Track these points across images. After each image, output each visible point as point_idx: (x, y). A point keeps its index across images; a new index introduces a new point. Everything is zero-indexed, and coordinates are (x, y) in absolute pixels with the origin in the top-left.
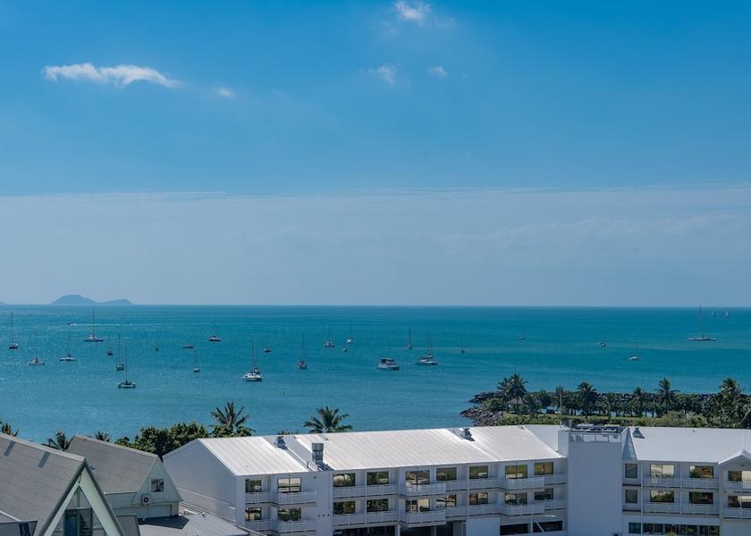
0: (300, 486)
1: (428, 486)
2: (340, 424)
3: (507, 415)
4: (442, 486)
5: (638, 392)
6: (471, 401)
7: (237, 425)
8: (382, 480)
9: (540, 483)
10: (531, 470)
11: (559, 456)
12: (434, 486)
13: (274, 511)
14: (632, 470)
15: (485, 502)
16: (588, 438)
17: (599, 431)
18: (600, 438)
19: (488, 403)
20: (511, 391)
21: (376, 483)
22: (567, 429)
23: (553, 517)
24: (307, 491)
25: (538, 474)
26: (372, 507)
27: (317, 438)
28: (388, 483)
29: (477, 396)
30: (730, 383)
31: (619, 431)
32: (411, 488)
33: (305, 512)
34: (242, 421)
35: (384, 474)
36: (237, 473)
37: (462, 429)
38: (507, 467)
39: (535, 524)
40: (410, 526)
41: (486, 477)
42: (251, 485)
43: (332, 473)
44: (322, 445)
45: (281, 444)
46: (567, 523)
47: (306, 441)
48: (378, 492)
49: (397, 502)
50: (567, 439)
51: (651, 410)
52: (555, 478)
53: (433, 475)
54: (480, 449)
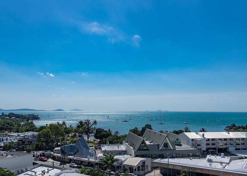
0: (201, 140)
2: (205, 131)
3: (233, 130)
4: (225, 142)
6: (226, 127)
7: (188, 130)
9: (242, 142)
10: (241, 139)
11: (246, 137)
13: (196, 144)
15: (232, 144)
19: (229, 128)
20: (233, 126)
21: (213, 140)
23: (245, 147)
25: (242, 140)
26: (213, 144)
27: (203, 133)
28: (215, 141)
32: (219, 141)
33: (201, 145)
35: (214, 139)
36: (190, 138)
37: (228, 132)
38: (236, 139)
39: (241, 149)
40: (219, 148)
41: (232, 140)
42: (193, 140)
43: (206, 139)
45: (197, 134)
47: (201, 133)
48: (213, 142)
49: (217, 144)
52: (245, 141)
53: (223, 140)
54: (231, 136)
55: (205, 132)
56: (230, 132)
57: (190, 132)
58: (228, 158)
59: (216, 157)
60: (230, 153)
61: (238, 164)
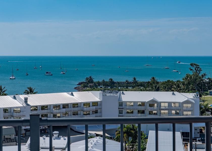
1: (60, 110)
3: (88, 89)
4: (64, 110)
5: (127, 81)
6: (78, 85)
7: (2, 92)
8: (46, 108)
9: (94, 108)
10: (91, 104)
11: (99, 100)
12: (61, 110)
13: (12, 118)
14: (121, 104)
15: (77, 114)
16: (108, 95)
17: (111, 92)
18: (112, 95)
19: (82, 85)
20: (89, 81)
21: (44, 109)
22: (102, 92)
24: (23, 112)
25: (93, 106)
27: (26, 96)
28: (47, 109)
29: (79, 83)
30: (153, 78)
31: (117, 92)
32: (55, 111)
34: (4, 91)
35: (47, 106)
36: (1, 107)
37: (70, 93)
38: (84, 104)
41: (77, 107)
42: (5, 110)
43: (30, 106)
44: (27, 98)
45: (15, 98)
48: (44, 112)
49: (50, 115)
50: (102, 95)
51: (131, 86)
52: (98, 107)
53: (61, 107)
54: (76, 99)
55: (35, 93)
56: (74, 93)
57: (5, 95)
58: (65, 139)
59: (44, 139)
60: (73, 130)
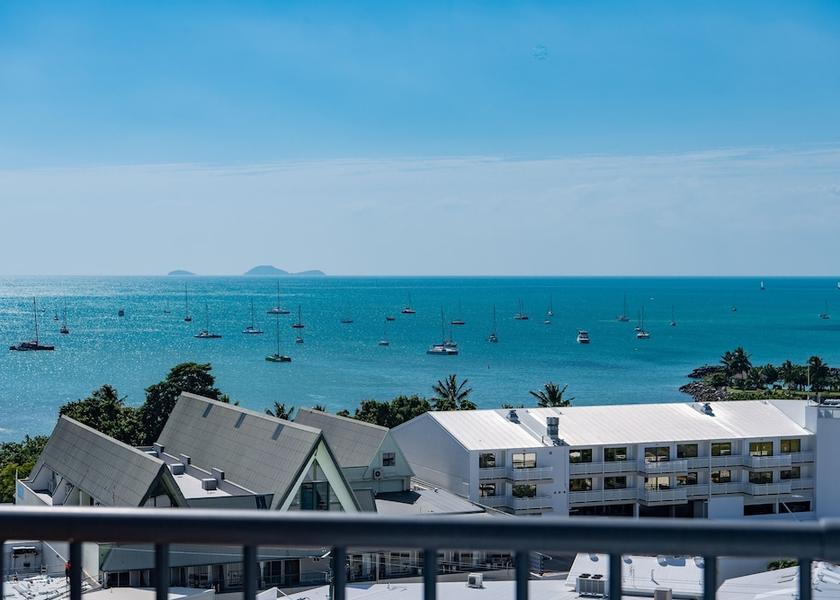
0: (535, 461)
1: (668, 463)
3: (731, 391)
4: (683, 465)
6: (690, 376)
7: (458, 399)
8: (619, 457)
9: (786, 461)
10: (777, 447)
11: (806, 433)
12: (674, 463)
13: (509, 487)
15: (727, 480)
16: (838, 414)
19: (709, 378)
20: (734, 365)
21: (613, 459)
22: (816, 404)
23: (797, 497)
24: (543, 467)
25: (782, 452)
26: (609, 484)
28: (625, 459)
29: (696, 371)
32: (651, 464)
33: (541, 488)
34: (465, 394)
35: (622, 450)
36: (471, 447)
37: (702, 404)
38: (751, 444)
39: (781, 505)
40: (649, 505)
41: (729, 454)
42: (486, 459)
43: (568, 449)
44: (557, 419)
45: (514, 418)
46: (815, 502)
47: (540, 415)
48: (616, 468)
49: (635, 480)
50: (816, 416)
52: (803, 456)
53: (673, 452)
54: (722, 426)
55: (566, 404)
56: (713, 405)
57: (472, 407)
59: (629, 561)
61: (758, 596)
